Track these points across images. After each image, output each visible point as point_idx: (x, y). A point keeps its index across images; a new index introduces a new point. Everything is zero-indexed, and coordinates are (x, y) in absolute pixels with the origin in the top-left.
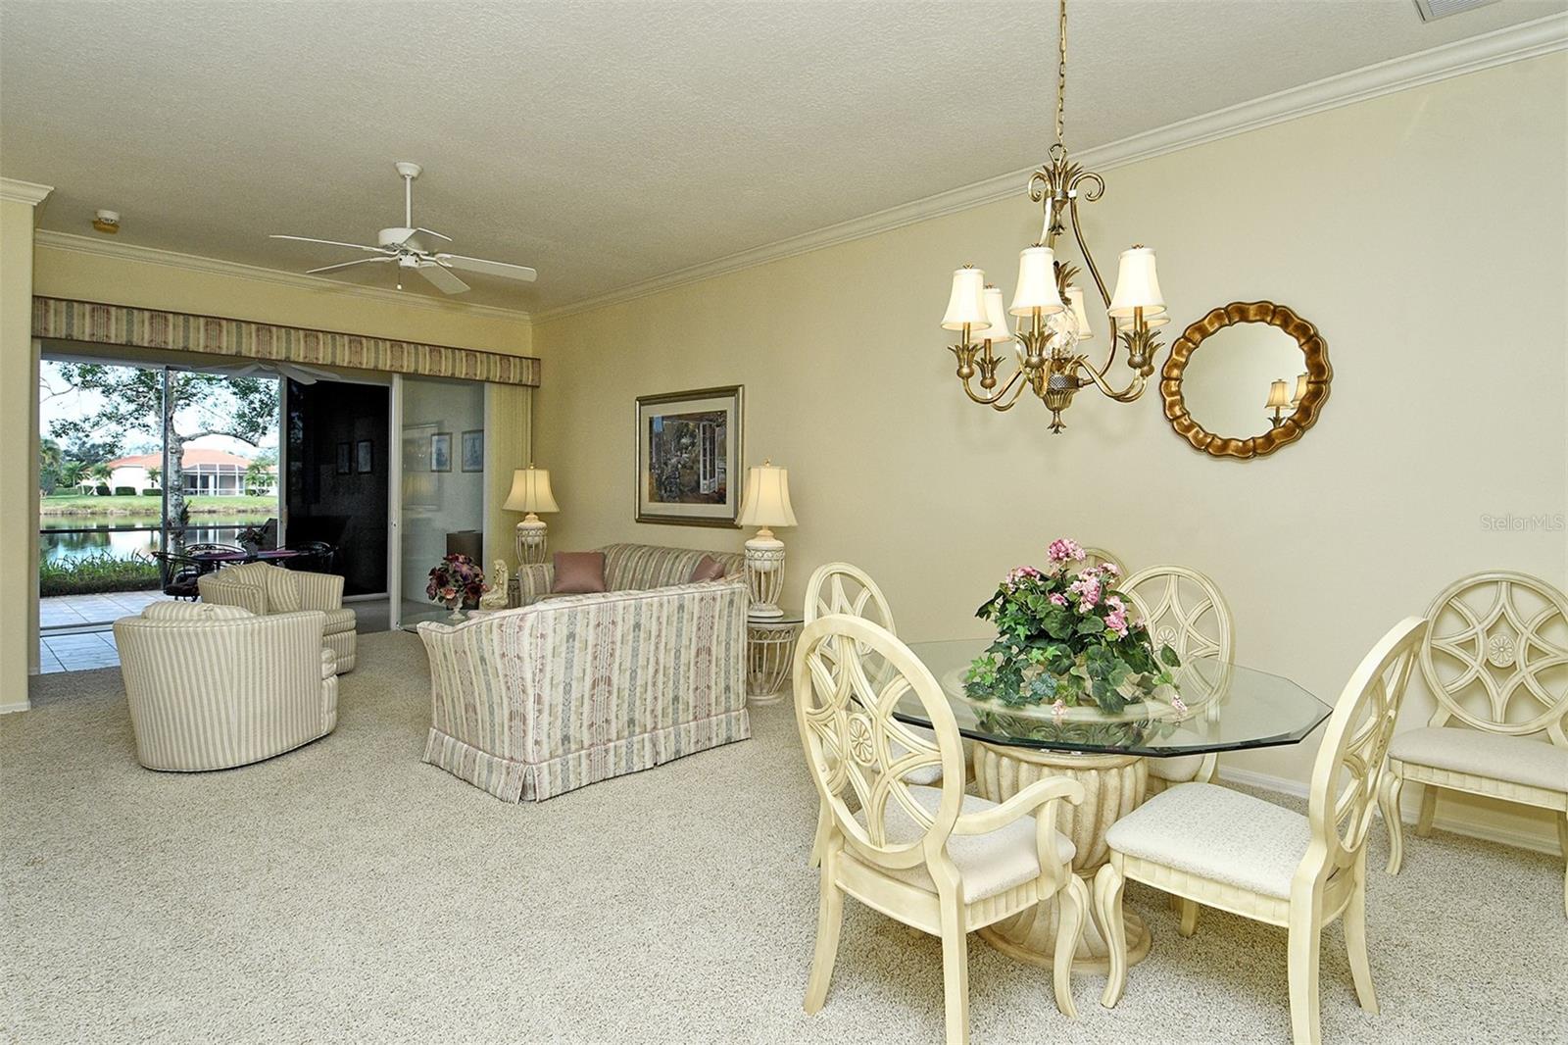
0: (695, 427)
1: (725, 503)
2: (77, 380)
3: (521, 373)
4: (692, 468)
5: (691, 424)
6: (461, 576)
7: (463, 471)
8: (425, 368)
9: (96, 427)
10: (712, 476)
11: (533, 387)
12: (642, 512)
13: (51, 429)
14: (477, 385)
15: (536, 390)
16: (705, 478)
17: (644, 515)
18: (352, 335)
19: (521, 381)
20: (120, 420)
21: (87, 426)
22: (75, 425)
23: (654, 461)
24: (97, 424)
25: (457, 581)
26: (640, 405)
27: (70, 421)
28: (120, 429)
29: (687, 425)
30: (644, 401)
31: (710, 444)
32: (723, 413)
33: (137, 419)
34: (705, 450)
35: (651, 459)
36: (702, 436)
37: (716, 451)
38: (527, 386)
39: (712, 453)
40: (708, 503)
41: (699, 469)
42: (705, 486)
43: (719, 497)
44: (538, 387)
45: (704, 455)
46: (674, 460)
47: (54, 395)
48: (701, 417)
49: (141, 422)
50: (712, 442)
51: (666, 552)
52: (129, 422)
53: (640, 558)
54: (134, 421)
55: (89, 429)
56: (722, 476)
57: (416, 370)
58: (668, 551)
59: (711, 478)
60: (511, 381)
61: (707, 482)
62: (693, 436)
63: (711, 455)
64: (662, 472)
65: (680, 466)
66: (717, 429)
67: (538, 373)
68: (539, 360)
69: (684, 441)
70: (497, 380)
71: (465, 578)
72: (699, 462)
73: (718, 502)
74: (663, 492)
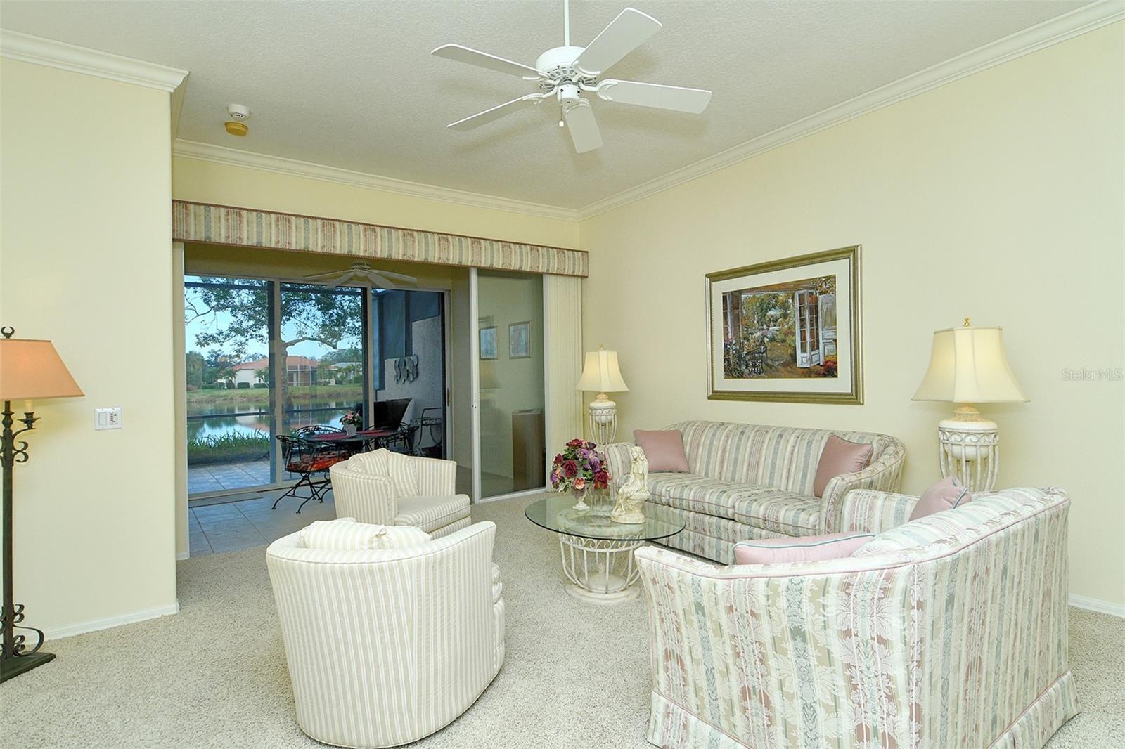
0: (788, 297)
1: (836, 376)
2: (214, 304)
3: (574, 264)
4: (784, 341)
5: (782, 295)
6: (590, 463)
7: (511, 358)
8: (499, 264)
9: (228, 339)
10: (815, 346)
11: (582, 277)
12: (716, 389)
13: (197, 341)
14: (537, 279)
15: (585, 280)
16: (804, 350)
17: (717, 392)
18: (441, 234)
19: (574, 272)
20: (242, 332)
21: (221, 338)
22: (214, 337)
23: (730, 336)
24: (227, 336)
25: (586, 470)
26: (711, 281)
27: (210, 334)
28: (243, 339)
29: (775, 297)
30: (714, 277)
31: (811, 314)
32: (831, 279)
33: (255, 331)
34: (802, 321)
35: (726, 335)
36: (797, 305)
37: (820, 320)
38: (578, 276)
39: (814, 322)
40: (810, 377)
41: (794, 341)
42: (802, 359)
43: (829, 370)
44: (587, 277)
45: (802, 326)
46: (758, 334)
47: (199, 315)
48: (797, 285)
49: (258, 334)
50: (814, 310)
51: (762, 430)
52: (249, 334)
53: (728, 436)
54: (253, 333)
55: (222, 340)
56: (831, 347)
57: (492, 265)
58: (766, 429)
59: (813, 350)
60: (566, 273)
61: (807, 355)
62: (784, 306)
63: (812, 325)
64: (742, 347)
65: (766, 340)
66: (821, 298)
67: (586, 264)
68: (587, 252)
69: (771, 313)
70: (555, 272)
71: (593, 466)
72: (794, 334)
73: (825, 376)
74: (743, 367)
